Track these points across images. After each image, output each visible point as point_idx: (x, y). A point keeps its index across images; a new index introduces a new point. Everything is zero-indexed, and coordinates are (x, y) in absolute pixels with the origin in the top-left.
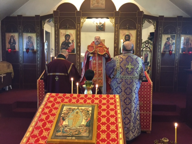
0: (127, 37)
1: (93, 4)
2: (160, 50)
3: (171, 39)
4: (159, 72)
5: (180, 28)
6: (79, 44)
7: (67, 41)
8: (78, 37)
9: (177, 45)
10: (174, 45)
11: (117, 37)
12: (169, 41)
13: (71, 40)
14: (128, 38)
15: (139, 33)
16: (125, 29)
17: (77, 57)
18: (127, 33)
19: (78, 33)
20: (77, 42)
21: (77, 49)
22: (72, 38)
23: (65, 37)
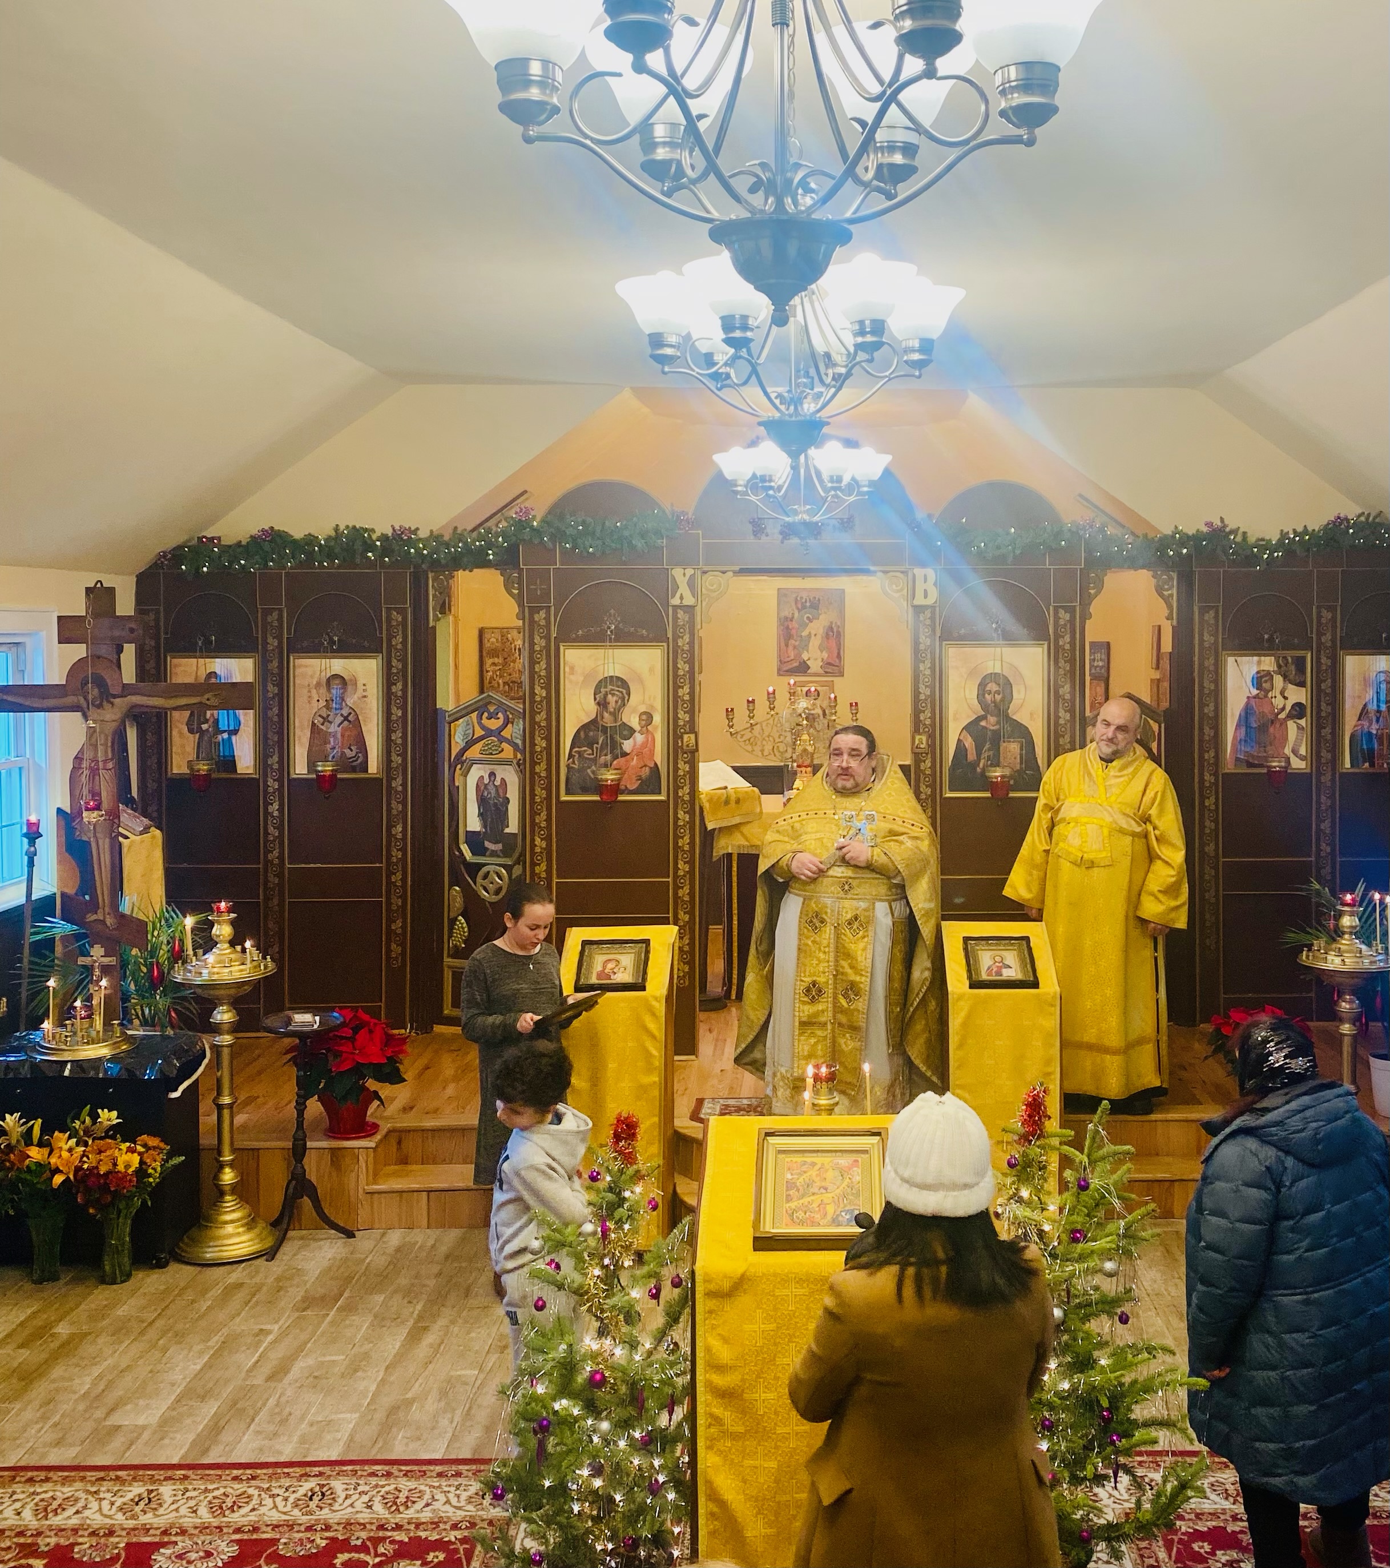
0: (992, 687)
2: (1212, 754)
3: (1278, 681)
4: (1217, 896)
5: (1332, 609)
6: (686, 737)
7: (608, 719)
8: (684, 692)
9: (1319, 717)
10: (1302, 722)
11: (932, 687)
12: (1267, 692)
13: (634, 711)
14: (998, 697)
17: (676, 819)
19: (683, 667)
20: (676, 725)
21: (676, 769)
22: (643, 702)
23: (595, 694)
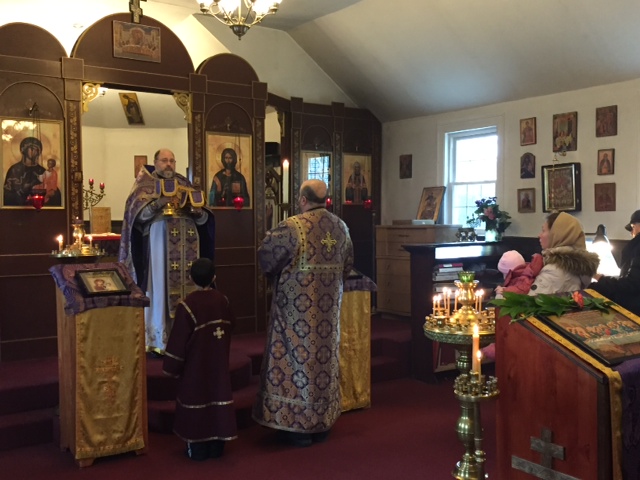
0: (228, 155)
1: (123, 42)
5: (340, 134)
6: (76, 174)
7: (29, 163)
8: (74, 148)
11: (201, 153)
14: (231, 160)
15: (259, 147)
16: (222, 130)
17: (71, 219)
18: (229, 146)
19: (73, 135)
20: (70, 168)
21: (70, 191)
22: (50, 154)
23: (21, 147)
